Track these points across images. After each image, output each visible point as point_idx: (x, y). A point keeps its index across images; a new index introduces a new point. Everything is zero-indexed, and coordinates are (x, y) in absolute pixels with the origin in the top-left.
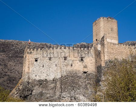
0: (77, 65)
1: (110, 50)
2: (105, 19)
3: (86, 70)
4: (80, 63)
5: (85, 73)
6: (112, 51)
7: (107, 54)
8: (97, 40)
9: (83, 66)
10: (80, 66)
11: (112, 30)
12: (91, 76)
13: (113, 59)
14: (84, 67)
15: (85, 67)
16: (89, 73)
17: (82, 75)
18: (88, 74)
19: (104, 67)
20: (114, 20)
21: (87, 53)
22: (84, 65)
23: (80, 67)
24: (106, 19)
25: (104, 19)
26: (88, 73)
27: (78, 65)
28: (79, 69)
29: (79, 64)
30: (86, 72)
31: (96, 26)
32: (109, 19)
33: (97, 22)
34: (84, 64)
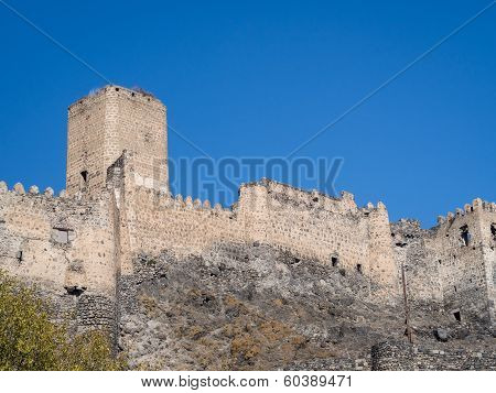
0: (43, 258)
1: (144, 215)
2: (125, 92)
3: (77, 281)
4: (54, 253)
5: (75, 291)
6: (153, 222)
7: (134, 231)
8: (84, 174)
9: (67, 265)
10: (52, 264)
11: (147, 141)
12: (98, 306)
13: (156, 252)
14: (72, 269)
15: (76, 268)
16: (90, 294)
17: (62, 302)
18: (87, 297)
19: (128, 278)
20: (157, 104)
21: (84, 211)
22: (71, 260)
23: (54, 268)
24: (129, 95)
25: (121, 92)
26: (86, 293)
27: (46, 257)
28: (49, 276)
29: (51, 253)
30: (79, 287)
31: (83, 118)
32: (139, 97)
33: (87, 102)
34: (69, 256)
